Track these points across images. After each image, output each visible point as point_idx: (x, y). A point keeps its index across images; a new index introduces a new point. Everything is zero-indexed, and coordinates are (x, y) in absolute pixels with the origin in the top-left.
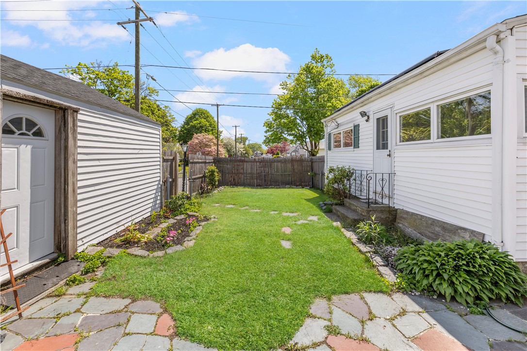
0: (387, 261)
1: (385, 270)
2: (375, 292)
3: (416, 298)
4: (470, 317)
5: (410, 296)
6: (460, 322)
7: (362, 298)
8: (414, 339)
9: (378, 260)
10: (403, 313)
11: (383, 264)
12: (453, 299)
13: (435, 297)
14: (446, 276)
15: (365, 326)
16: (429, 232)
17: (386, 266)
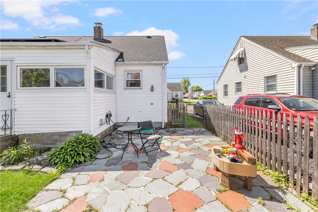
0: (42, 165)
1: (47, 169)
2: (50, 183)
3: (71, 171)
4: (93, 163)
5: (68, 172)
6: (93, 166)
7: (47, 190)
8: (88, 182)
9: (36, 167)
10: (74, 179)
11: (41, 167)
12: (85, 161)
13: (77, 165)
14: (81, 153)
15: (66, 197)
16: (50, 141)
17: (44, 167)
